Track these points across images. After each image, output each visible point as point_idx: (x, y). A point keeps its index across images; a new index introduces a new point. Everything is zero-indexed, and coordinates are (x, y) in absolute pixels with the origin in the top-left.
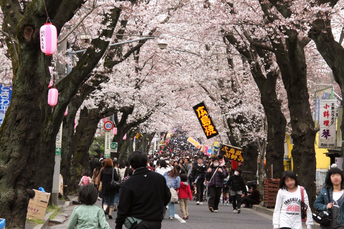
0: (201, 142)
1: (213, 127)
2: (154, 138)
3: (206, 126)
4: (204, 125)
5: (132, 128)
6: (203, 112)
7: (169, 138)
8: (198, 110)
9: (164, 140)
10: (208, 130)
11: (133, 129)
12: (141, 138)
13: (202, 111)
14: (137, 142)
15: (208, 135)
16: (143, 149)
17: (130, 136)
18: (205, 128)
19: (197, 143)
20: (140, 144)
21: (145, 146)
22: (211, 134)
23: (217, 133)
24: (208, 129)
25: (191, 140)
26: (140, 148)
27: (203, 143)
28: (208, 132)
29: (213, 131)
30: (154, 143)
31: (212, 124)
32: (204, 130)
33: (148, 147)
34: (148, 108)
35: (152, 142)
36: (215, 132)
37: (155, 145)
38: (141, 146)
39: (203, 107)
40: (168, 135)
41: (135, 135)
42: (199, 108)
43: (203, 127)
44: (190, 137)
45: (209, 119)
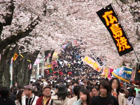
0: (101, 63)
1: (126, 40)
2: (37, 59)
3: (117, 38)
4: (115, 35)
5: (9, 45)
6: (113, 18)
7: (56, 58)
8: (105, 16)
9: (50, 62)
10: (121, 43)
11: (10, 47)
12: (20, 60)
13: (110, 16)
14: (15, 66)
15: (120, 50)
16: (23, 75)
17: (6, 57)
18: (116, 40)
19: (96, 65)
20: (19, 68)
21: (25, 71)
22: (124, 49)
23: (132, 49)
24: (120, 41)
25: (87, 60)
26: (19, 74)
27: (104, 65)
28: (120, 46)
29: (126, 45)
30: (36, 66)
31: (124, 35)
32: (116, 42)
33: (30, 72)
34: (33, 16)
35: (35, 64)
36: (128, 47)
37: (38, 68)
38: (20, 71)
39: (111, 12)
40: (55, 55)
41: (12, 55)
42: (105, 13)
43: (114, 39)
44: (86, 56)
45: (120, 29)
